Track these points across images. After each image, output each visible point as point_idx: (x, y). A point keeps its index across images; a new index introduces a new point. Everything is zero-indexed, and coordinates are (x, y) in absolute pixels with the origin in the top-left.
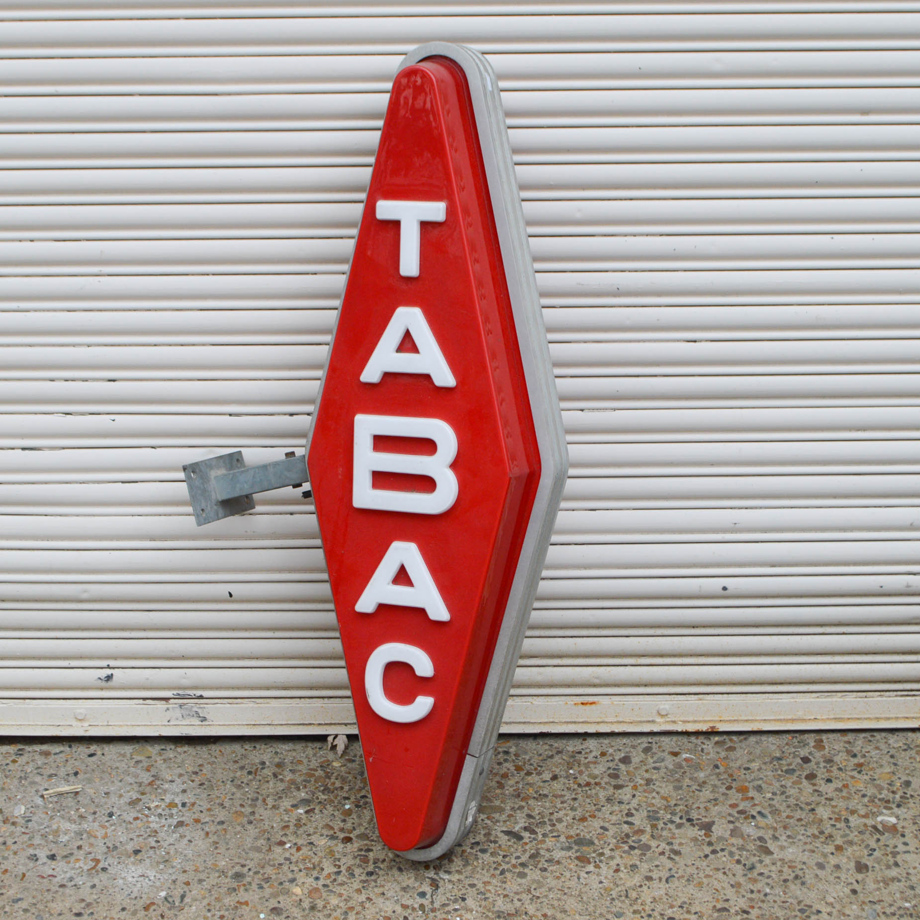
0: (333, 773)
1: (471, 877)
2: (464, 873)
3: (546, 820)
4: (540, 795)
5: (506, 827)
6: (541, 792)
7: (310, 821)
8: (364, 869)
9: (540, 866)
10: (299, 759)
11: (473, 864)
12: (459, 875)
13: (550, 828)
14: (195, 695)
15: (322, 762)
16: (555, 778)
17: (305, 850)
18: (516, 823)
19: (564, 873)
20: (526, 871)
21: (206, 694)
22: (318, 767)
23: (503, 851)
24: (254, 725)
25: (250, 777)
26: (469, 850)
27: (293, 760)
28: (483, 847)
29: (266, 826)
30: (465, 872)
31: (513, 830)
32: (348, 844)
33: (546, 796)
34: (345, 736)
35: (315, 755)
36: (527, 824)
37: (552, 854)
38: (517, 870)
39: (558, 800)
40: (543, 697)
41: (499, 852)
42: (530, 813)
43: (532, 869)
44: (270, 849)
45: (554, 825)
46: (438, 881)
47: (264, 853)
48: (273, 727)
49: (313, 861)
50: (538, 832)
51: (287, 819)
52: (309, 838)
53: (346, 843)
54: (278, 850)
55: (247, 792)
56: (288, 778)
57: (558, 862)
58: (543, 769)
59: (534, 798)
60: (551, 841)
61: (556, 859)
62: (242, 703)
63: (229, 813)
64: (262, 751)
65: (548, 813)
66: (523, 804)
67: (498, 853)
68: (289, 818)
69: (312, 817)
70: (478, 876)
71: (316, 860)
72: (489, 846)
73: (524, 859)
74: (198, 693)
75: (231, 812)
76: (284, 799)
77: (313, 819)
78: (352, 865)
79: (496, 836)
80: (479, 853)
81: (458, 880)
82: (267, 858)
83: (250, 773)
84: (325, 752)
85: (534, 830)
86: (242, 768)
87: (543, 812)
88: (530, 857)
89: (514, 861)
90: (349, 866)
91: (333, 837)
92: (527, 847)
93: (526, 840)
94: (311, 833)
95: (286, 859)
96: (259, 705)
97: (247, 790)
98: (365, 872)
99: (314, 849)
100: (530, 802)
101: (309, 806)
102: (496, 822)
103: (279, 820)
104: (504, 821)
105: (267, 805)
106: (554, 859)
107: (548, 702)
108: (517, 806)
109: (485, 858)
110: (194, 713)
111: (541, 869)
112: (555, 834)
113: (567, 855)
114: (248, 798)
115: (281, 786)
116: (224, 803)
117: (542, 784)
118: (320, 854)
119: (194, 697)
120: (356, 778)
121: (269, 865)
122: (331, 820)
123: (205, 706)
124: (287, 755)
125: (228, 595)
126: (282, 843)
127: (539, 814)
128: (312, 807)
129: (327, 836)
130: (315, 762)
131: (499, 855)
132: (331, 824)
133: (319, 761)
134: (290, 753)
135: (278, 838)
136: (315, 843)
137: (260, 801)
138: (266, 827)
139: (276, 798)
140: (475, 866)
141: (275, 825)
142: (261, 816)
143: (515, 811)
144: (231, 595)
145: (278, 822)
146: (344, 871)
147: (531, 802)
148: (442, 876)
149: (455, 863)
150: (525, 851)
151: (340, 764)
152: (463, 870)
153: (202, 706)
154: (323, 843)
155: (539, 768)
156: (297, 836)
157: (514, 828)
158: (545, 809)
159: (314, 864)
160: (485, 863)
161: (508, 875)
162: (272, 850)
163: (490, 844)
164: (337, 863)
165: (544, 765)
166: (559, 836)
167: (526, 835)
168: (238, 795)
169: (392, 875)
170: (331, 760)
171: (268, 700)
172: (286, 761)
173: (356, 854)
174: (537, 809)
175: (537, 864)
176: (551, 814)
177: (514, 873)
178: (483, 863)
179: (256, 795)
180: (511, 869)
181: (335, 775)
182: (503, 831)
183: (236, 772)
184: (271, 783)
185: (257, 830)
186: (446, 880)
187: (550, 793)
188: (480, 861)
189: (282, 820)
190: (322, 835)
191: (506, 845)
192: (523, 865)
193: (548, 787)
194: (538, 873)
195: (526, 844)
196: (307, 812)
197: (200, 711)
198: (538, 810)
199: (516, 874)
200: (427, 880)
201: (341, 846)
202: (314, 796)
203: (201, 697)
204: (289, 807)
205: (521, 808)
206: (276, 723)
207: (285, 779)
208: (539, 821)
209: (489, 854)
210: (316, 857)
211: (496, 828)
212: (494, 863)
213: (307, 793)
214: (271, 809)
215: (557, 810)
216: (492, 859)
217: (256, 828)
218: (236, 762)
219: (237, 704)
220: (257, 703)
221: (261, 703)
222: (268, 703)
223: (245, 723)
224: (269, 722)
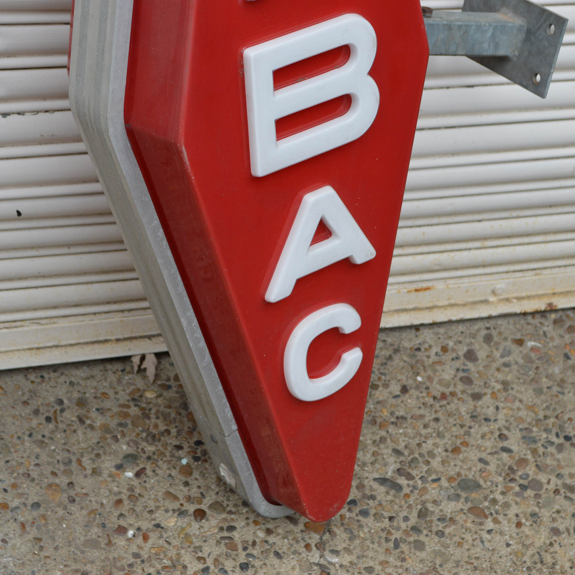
0: (150, 410)
1: (363, 556)
2: (354, 552)
3: (417, 456)
4: (397, 418)
5: (377, 471)
6: (397, 414)
7: (146, 488)
8: (234, 559)
9: (434, 529)
10: (103, 391)
11: (359, 536)
12: (349, 555)
13: (425, 468)
15: (131, 394)
16: (404, 390)
17: (154, 538)
18: (386, 465)
19: (464, 536)
20: (422, 538)
22: (129, 401)
23: (387, 512)
24: (38, 349)
25: (51, 426)
26: (348, 515)
27: (95, 393)
28: (362, 508)
29: (94, 503)
30: (354, 549)
31: (387, 477)
32: (203, 521)
33: (404, 418)
34: (153, 355)
35: (119, 381)
36: (398, 466)
37: (441, 507)
38: (412, 539)
39: (420, 424)
41: (382, 512)
42: (396, 447)
43: (427, 535)
44: (110, 541)
45: (428, 463)
46: (328, 568)
47: (104, 549)
48: (62, 350)
49: (169, 554)
50: (414, 475)
51: (116, 489)
52: (153, 516)
53: (201, 520)
54: (120, 541)
55: (54, 451)
56: (98, 424)
57: (452, 520)
58: (388, 378)
59: (393, 423)
60: (434, 489)
61: (449, 516)
62: (23, 326)
63: (41, 488)
64: (53, 383)
65: (415, 444)
66: (383, 433)
67: (382, 514)
68: (118, 487)
69: (145, 482)
70: (371, 554)
71: (172, 553)
72: (368, 504)
73: (413, 520)
75: (44, 486)
76: (103, 458)
77: (148, 485)
78: (219, 556)
79: (372, 489)
80: (360, 518)
81: (350, 562)
82: (111, 557)
83: (48, 419)
84: (130, 376)
85: (409, 474)
86: (36, 412)
87: (409, 443)
88: (419, 516)
89: (403, 525)
90: (215, 557)
91: (182, 513)
92: (411, 501)
93: (406, 490)
94: (153, 509)
95: (136, 556)
96: (45, 327)
97: (53, 448)
98: (238, 564)
99: (165, 535)
100: (390, 431)
101: (138, 465)
102: (364, 467)
103: (108, 493)
104: (372, 463)
105: (85, 469)
106: (446, 516)
108: (377, 438)
109: (370, 524)
111: (437, 533)
112: (434, 477)
113: (458, 508)
114: (58, 461)
115: (94, 437)
116: (31, 473)
117: (393, 401)
118: (175, 542)
120: (180, 414)
121: (116, 568)
122: (171, 484)
124: (86, 386)
125: (16, 214)
126: (122, 530)
127: (406, 447)
128: (141, 466)
129: (174, 511)
130: (123, 393)
131: (385, 518)
132: (172, 490)
133: (128, 391)
134: (89, 383)
135: (113, 522)
136: (162, 525)
137: (74, 464)
138: (95, 506)
139: (93, 456)
140: (362, 538)
141: (104, 501)
142: (82, 488)
143: (378, 445)
144: (19, 213)
145: (108, 496)
146: (212, 567)
147: (391, 429)
148: (330, 560)
149: (338, 537)
150: (410, 507)
151: (155, 395)
152: (352, 547)
154: (173, 524)
155: (383, 377)
156: (137, 515)
157: (387, 473)
158: (410, 438)
159: (171, 559)
160: (372, 531)
161: (404, 547)
162: (113, 543)
163: (369, 502)
164: (200, 554)
165: (386, 371)
166: (439, 479)
167: (402, 481)
168: (44, 458)
169: (271, 565)
170: (142, 388)
172: (88, 395)
173: (218, 537)
174: (401, 440)
175: (431, 526)
176: (419, 445)
177: (410, 543)
178: (370, 532)
179: (66, 455)
180: (405, 538)
181: (153, 411)
182: (375, 479)
183: (31, 419)
184: (80, 433)
185: (85, 512)
186: (337, 565)
187: (407, 413)
188: (366, 530)
189: (110, 491)
190: (167, 511)
191: (387, 501)
192: (415, 529)
193: (402, 405)
194: (437, 541)
195: (407, 496)
196: (138, 475)
198: (404, 441)
199: (413, 545)
200: (315, 568)
201: (195, 525)
202: (138, 448)
204: (113, 470)
205: (383, 440)
206: (64, 343)
207: (95, 425)
208: (410, 458)
209: (373, 518)
210: (171, 548)
211: (367, 474)
212: (383, 530)
213: (128, 444)
214: (92, 474)
215: (423, 439)
216: (378, 525)
217: (82, 508)
218: (25, 403)
219: (16, 327)
220: (42, 325)
221: (47, 324)
222: (54, 323)
223: (25, 347)
224: (56, 343)
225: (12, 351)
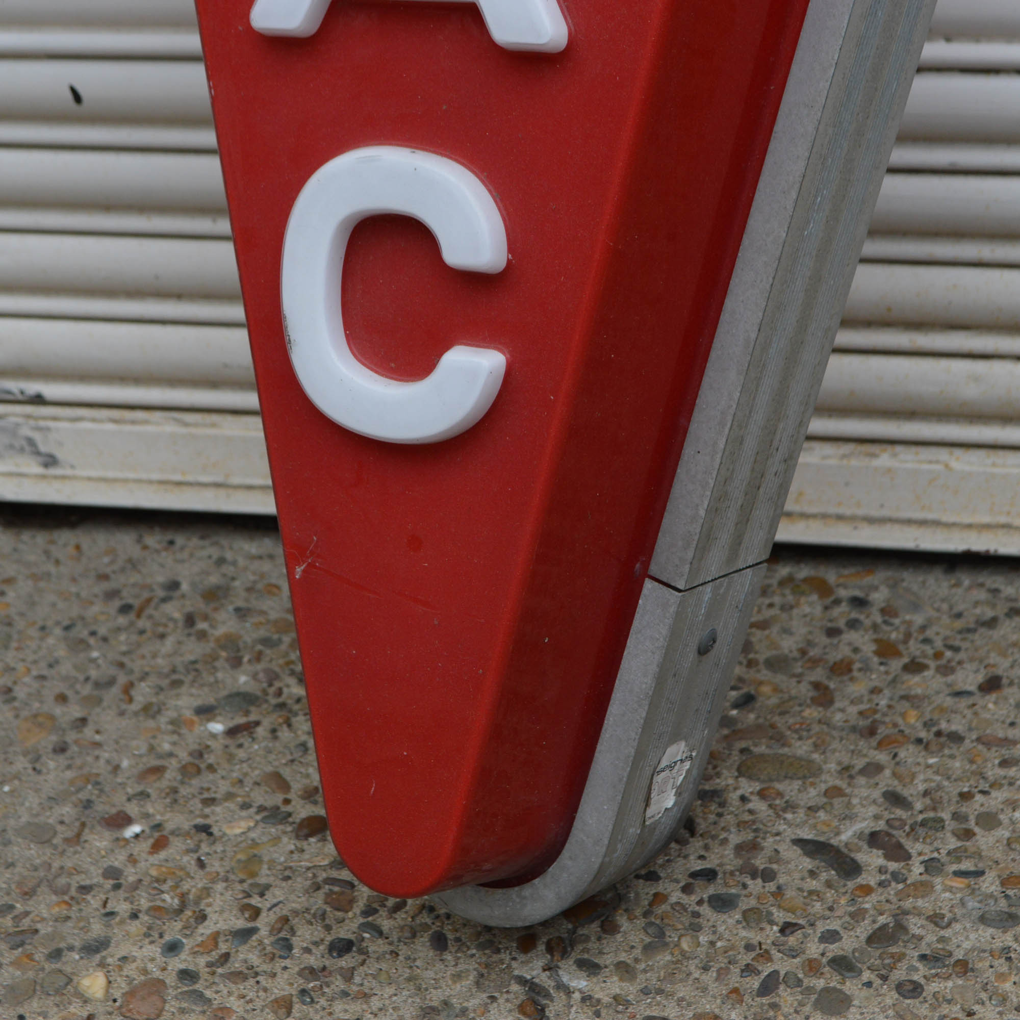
1: (660, 992)
2: (641, 977)
3: (946, 815)
4: (939, 734)
5: (814, 826)
6: (943, 725)
7: (231, 758)
8: (328, 928)
9: (900, 974)
11: (677, 945)
12: (621, 979)
13: (953, 843)
14: (22, 393)
16: (992, 685)
17: (176, 850)
18: (848, 817)
19: (976, 1008)
20: (851, 987)
21: (51, 390)
23: (788, 910)
24: (179, 484)
25: (122, 620)
26: (676, 896)
27: (255, 582)
28: (722, 890)
29: (102, 762)
30: (645, 971)
31: (834, 842)
32: (312, 840)
33: (956, 738)
36: (881, 825)
37: (946, 933)
38: (820, 983)
39: (994, 756)
40: (982, 453)
41: (774, 910)
42: (899, 789)
43: (869, 984)
44: (79, 835)
45: (968, 834)
46: (547, 995)
47: (55, 847)
48: (222, 492)
49: (186, 886)
50: (913, 852)
51: (167, 747)
52: (207, 811)
53: (307, 837)
54: (99, 840)
55: (93, 661)
56: (220, 631)
57: (964, 967)
58: (962, 655)
59: (919, 741)
60: (950, 889)
61: (959, 955)
62: (146, 422)
63: (17, 716)
64: (185, 555)
65: (956, 792)
66: (882, 757)
67: (770, 914)
68: (174, 744)
69: (240, 746)
70: (683, 991)
71: (194, 885)
72: (745, 886)
73: (848, 944)
74: (33, 387)
75: (25, 713)
76: (184, 689)
77: (241, 754)
78: (296, 913)
79: (776, 856)
80: (705, 910)
81: (616, 998)
82: (56, 865)
83: (125, 609)
85: (900, 846)
86: (112, 595)
87: (939, 787)
88: (870, 940)
89: (814, 949)
90: (285, 912)
91: (274, 815)
92: (868, 903)
93: (869, 878)
94: (218, 796)
95: (112, 873)
96: (193, 430)
97: (95, 654)
98: (329, 939)
99: (205, 848)
100: (902, 754)
101: (247, 713)
102: (784, 810)
103: (144, 749)
104: (810, 808)
105: (131, 700)
106: (950, 954)
107: (994, 465)
108: (860, 763)
109: (721, 929)
110: (24, 443)
111: (899, 987)
112: (967, 865)
113: (998, 944)
114: (87, 679)
115: (193, 650)
116: (17, 689)
117: (949, 701)
118: (215, 866)
119: (20, 397)
121: (50, 886)
122: (292, 761)
123: (51, 424)
124: (246, 569)
125: (69, 95)
126: (121, 820)
127: (926, 793)
128: (253, 717)
129: (261, 809)
131: (772, 923)
132: (286, 773)
134: (256, 565)
135: (118, 802)
136: (215, 830)
137: (115, 690)
138: (101, 768)
139: (165, 683)
140: (683, 953)
141: (125, 764)
142: (98, 732)
143: (851, 777)
144: (77, 98)
145: (141, 756)
146: (264, 932)
147: (908, 753)
148: (565, 979)
149: (619, 937)
150: (857, 915)
152: (642, 966)
153: (42, 423)
154: (238, 831)
155: (948, 654)
156: (175, 801)
157: (838, 834)
158: (948, 778)
159: (183, 897)
160: (719, 944)
161: (787, 997)
162: (83, 838)
163: (749, 882)
164: (255, 901)
165: (964, 645)
166: (980, 873)
167: (872, 859)
168: (66, 668)
169: (408, 958)
171: (215, 418)
172: (237, 583)
173: (323, 875)
174: (921, 777)
175: (892, 968)
176: (965, 797)
177: (809, 990)
178: (712, 943)
179: (113, 671)
180: (801, 976)
182: (799, 842)
183: (92, 603)
184: (169, 642)
185: (69, 774)
186: (577, 996)
187: (970, 729)
188: (703, 939)
189: (152, 748)
190: (245, 806)
191: (800, 890)
192: (843, 965)
193: (969, 713)
194: (889, 1001)
195: (867, 890)
196: (232, 732)
197: (37, 437)
198: (926, 781)
199: (813, 997)
200: (515, 987)
201: (289, 844)
202: (271, 685)
203: (38, 400)
204: (188, 714)
205: (871, 770)
206: (236, 480)
207: (211, 631)
208: (920, 818)
209: (738, 916)
210: (201, 873)
211: (782, 827)
212: (749, 947)
213: (255, 676)
214: (136, 714)
215: (984, 786)
216: (744, 933)
217: (69, 767)
218: (104, 577)
219: (133, 422)
220: (186, 425)
221: (196, 425)
222: (213, 425)
223: (156, 476)
224: (219, 479)
225: (125, 481)
